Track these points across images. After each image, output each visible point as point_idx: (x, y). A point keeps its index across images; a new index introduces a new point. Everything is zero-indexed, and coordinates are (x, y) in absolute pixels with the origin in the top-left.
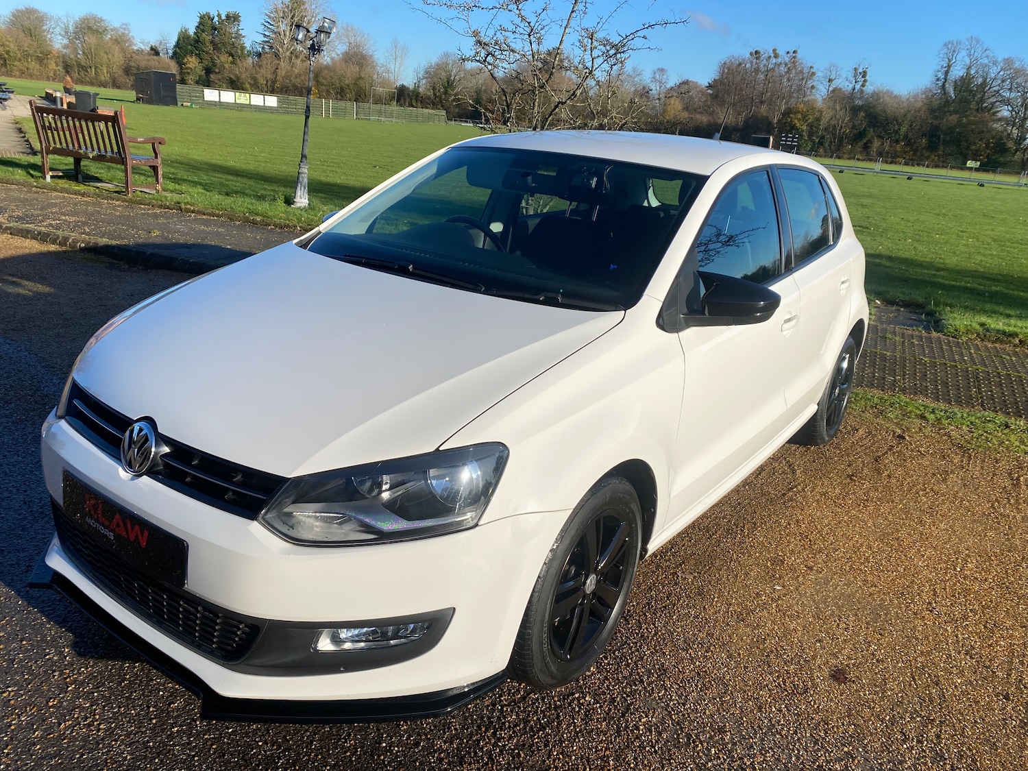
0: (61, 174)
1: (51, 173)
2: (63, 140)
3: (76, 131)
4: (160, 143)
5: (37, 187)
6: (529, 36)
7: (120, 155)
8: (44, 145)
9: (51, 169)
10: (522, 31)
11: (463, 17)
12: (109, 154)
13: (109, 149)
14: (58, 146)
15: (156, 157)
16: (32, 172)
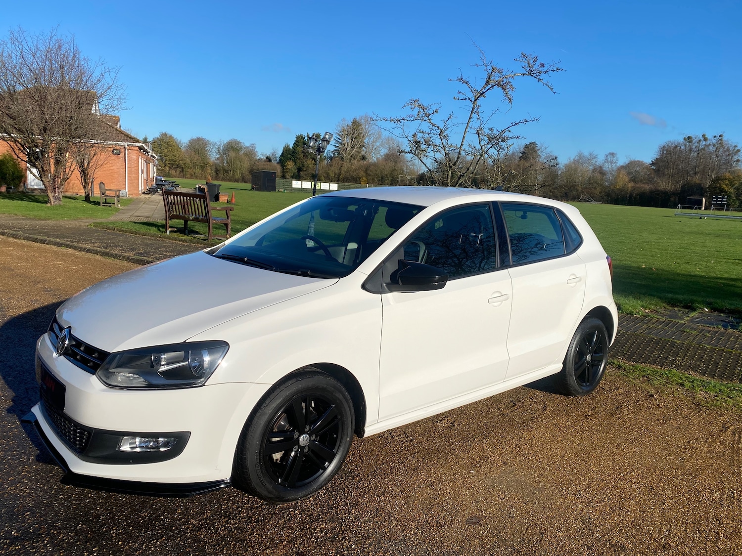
0: (176, 230)
1: (170, 230)
2: (178, 211)
3: (187, 205)
4: (230, 210)
5: (160, 237)
6: (440, 135)
7: (207, 217)
8: (168, 213)
9: (170, 227)
10: (435, 132)
11: (400, 126)
12: (201, 217)
13: (201, 214)
14: (175, 213)
15: (228, 219)
16: (161, 229)
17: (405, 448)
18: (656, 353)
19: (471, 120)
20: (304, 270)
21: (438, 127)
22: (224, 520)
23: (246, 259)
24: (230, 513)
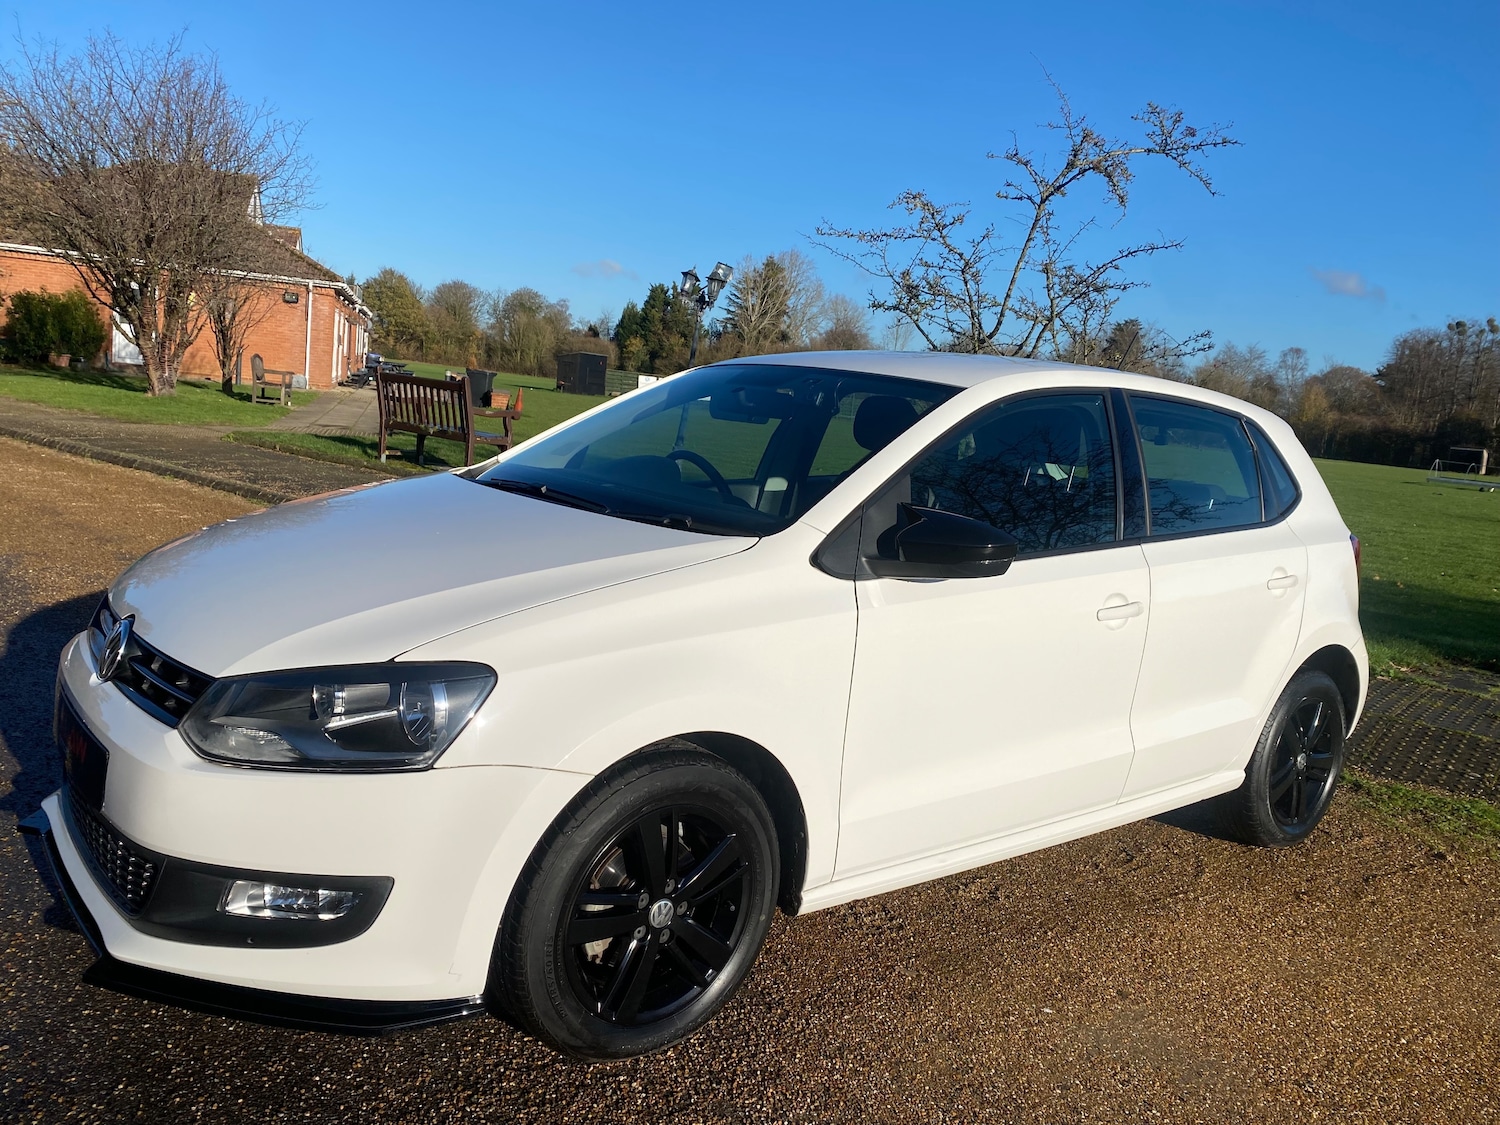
0: (399, 454)
1: (387, 453)
2: (405, 414)
3: (426, 404)
4: (513, 418)
5: (366, 467)
6: (963, 272)
7: (463, 430)
8: (384, 418)
9: (388, 448)
10: (952, 266)
12: (452, 429)
13: (452, 423)
14: (399, 420)
15: (507, 435)
16: (369, 451)
17: (887, 944)
18: (1437, 761)
19: (1031, 244)
20: (678, 517)
21: (961, 255)
22: (462, 1095)
23: (544, 489)
24: (479, 1078)
